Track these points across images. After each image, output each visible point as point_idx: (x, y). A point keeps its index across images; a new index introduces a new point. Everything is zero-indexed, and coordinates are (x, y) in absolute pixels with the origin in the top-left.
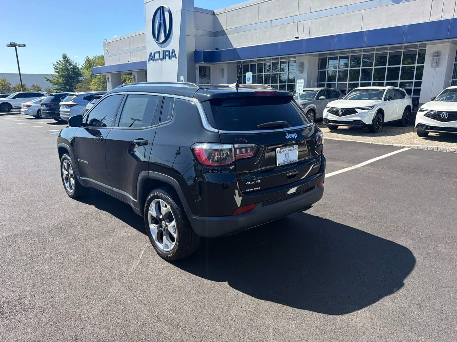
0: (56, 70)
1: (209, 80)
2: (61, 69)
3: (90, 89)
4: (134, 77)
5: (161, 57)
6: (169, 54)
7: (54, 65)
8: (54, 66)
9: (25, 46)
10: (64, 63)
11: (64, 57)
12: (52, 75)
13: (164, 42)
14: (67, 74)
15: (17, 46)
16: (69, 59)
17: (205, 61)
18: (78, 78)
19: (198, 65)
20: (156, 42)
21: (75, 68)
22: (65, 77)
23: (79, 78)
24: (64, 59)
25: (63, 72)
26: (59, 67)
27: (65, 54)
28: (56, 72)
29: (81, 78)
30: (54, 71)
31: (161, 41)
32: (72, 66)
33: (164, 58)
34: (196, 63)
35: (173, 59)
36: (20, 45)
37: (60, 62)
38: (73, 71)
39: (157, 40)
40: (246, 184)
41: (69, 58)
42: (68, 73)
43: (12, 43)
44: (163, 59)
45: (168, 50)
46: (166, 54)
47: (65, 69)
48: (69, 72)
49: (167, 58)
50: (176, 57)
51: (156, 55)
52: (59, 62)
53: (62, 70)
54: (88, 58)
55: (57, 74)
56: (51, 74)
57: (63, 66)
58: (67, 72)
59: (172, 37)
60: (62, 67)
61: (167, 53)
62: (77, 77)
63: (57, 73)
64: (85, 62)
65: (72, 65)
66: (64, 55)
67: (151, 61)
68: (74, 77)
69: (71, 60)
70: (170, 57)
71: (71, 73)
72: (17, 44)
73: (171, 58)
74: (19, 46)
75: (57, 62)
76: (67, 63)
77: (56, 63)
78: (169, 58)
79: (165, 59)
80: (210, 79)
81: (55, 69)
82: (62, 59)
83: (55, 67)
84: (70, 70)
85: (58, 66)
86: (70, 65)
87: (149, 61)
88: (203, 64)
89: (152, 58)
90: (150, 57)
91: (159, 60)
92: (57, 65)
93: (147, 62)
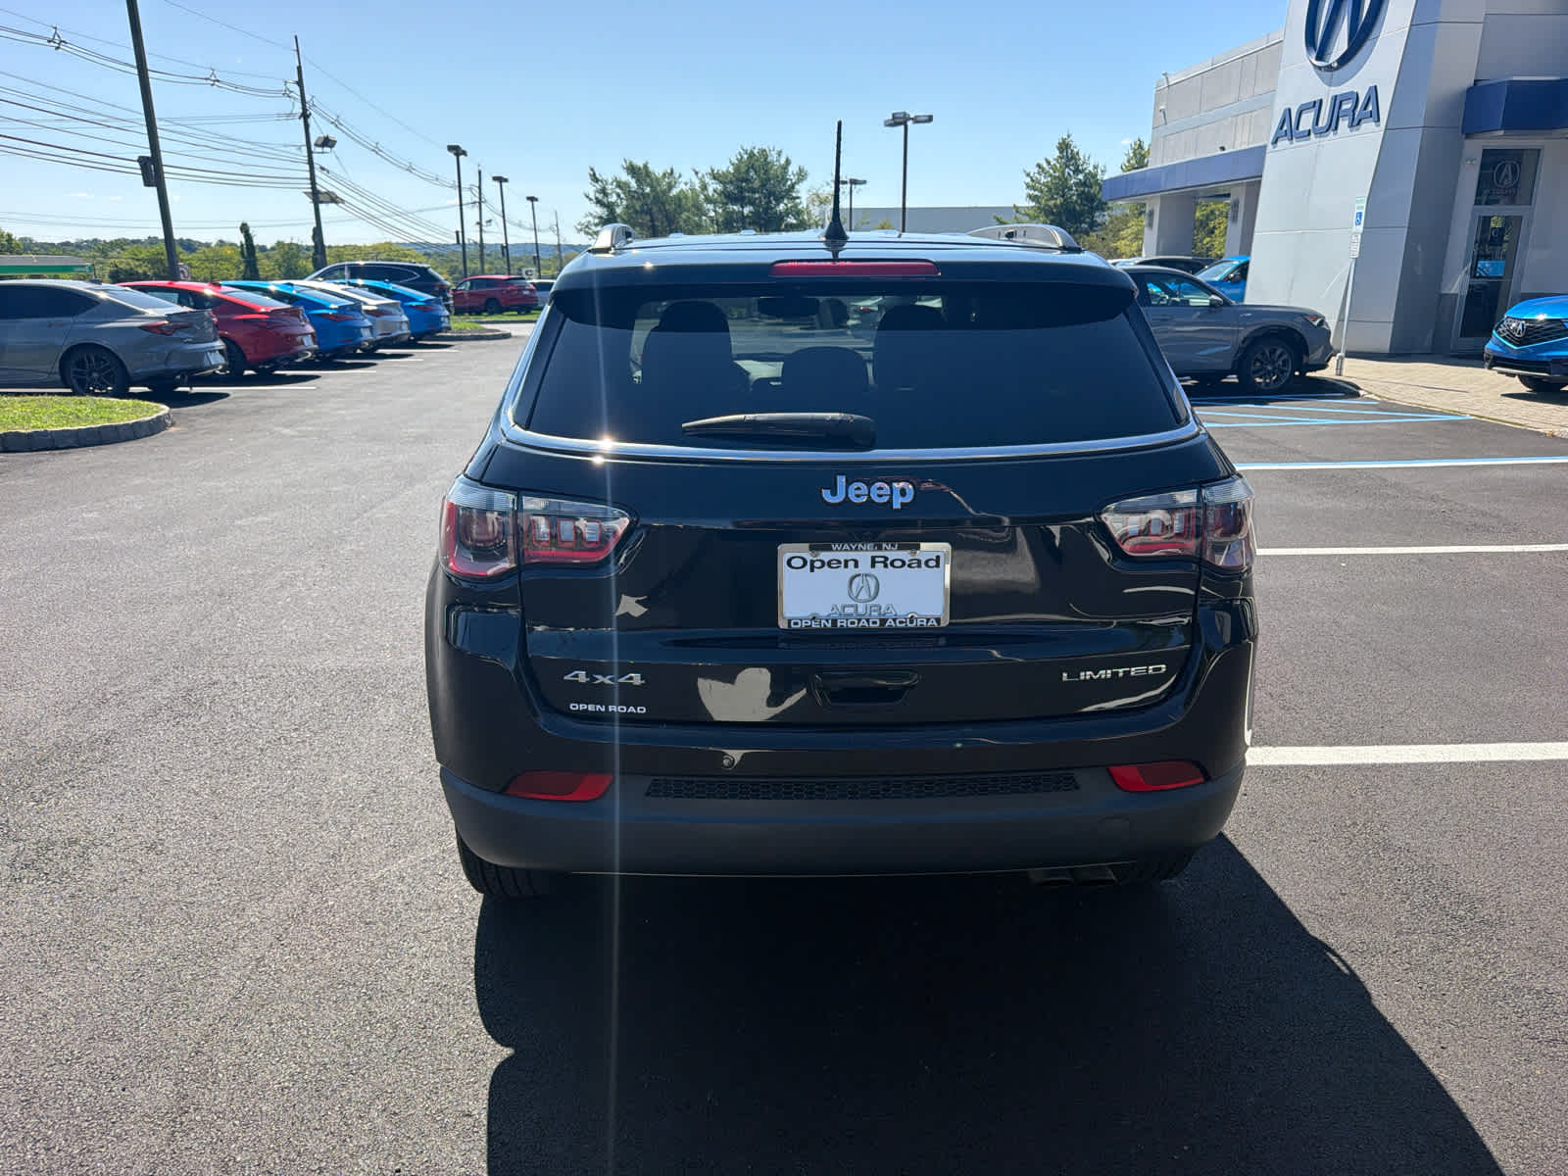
0: (1032, 192)
1: (1529, 207)
2: (1047, 186)
3: (1118, 251)
4: (1236, 205)
5: (1323, 122)
6: (1354, 111)
7: (1028, 175)
8: (1028, 180)
9: (930, 119)
10: (1058, 165)
11: (1064, 146)
12: (1017, 209)
13: (1344, 60)
14: (1062, 204)
15: (910, 123)
16: (1078, 153)
17: (1511, 124)
18: (1093, 217)
19: (1474, 148)
20: (1314, 65)
21: (1091, 180)
22: (1053, 213)
23: (1097, 214)
24: (1061, 152)
25: (1052, 198)
26: (1043, 180)
27: (1069, 137)
28: (1030, 197)
29: (1104, 215)
30: (1025, 196)
31: (1334, 56)
32: (1081, 177)
33: (1332, 125)
34: (1468, 136)
35: (1368, 126)
36: (918, 119)
37: (1049, 163)
38: (1083, 192)
39: (1319, 58)
40: (565, 678)
41: (1076, 150)
42: (1067, 202)
43: (897, 116)
44: (1327, 131)
45: (1352, 93)
46: (1344, 107)
47: (1060, 186)
48: (1070, 197)
49: (1344, 124)
50: (1379, 120)
51: (1304, 116)
52: (1045, 165)
53: (1050, 190)
54: (1140, 145)
55: (1033, 204)
56: (1015, 206)
57: (1055, 178)
58: (1063, 196)
59: (1377, 37)
60: (1049, 179)
61: (1347, 106)
62: (1092, 211)
63: (1033, 200)
64: (1126, 158)
65: (1081, 172)
66: (1064, 140)
67: (1283, 143)
68: (1081, 213)
69: (1082, 157)
70: (1356, 122)
71: (1075, 198)
72: (912, 116)
73: (1358, 124)
74: (916, 120)
75: (1039, 166)
76: (1067, 166)
77: (1036, 170)
78: (1351, 126)
79: (1336, 128)
80: (1530, 204)
81: (1028, 186)
82: (1057, 153)
83: (1031, 183)
84: (1074, 188)
85: (1038, 176)
86: (1077, 171)
87: (1275, 142)
88: (1499, 140)
89: (1288, 128)
90: (1281, 128)
91: (1312, 135)
92: (1039, 173)
93: (1270, 147)
